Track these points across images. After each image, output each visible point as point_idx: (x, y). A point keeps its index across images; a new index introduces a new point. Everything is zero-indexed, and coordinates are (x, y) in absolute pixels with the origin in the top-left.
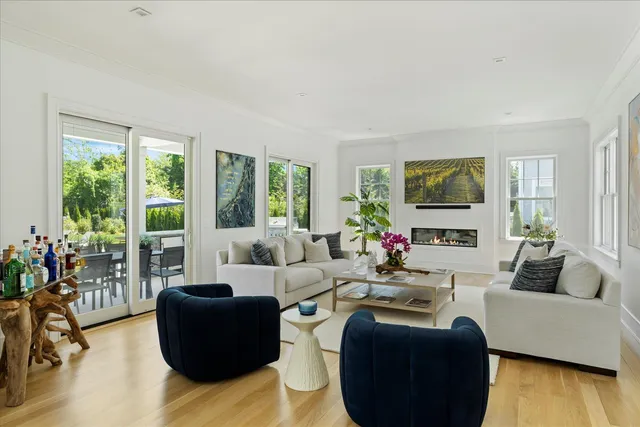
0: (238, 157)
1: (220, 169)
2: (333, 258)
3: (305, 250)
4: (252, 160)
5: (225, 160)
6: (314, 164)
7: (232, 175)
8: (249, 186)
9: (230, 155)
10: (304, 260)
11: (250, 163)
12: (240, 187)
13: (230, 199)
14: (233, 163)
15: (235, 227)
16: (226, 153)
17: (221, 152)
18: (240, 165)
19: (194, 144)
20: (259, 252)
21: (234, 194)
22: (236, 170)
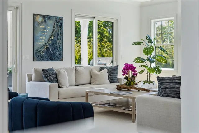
0: (50, 17)
1: (36, 25)
2: (111, 83)
3: (91, 77)
4: (61, 19)
5: (40, 19)
6: (117, 20)
7: (45, 29)
8: (58, 34)
9: (44, 17)
10: (90, 83)
11: (59, 21)
12: (51, 36)
13: (44, 43)
14: (45, 21)
15: (47, 61)
16: (41, 15)
17: (37, 15)
18: (51, 23)
19: (18, 10)
20: (46, 74)
21: (47, 40)
22: (48, 25)
